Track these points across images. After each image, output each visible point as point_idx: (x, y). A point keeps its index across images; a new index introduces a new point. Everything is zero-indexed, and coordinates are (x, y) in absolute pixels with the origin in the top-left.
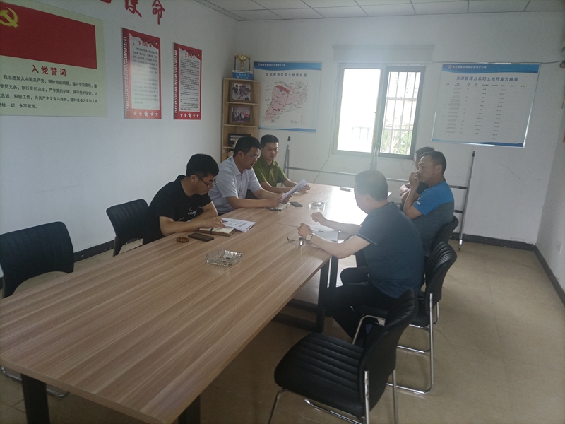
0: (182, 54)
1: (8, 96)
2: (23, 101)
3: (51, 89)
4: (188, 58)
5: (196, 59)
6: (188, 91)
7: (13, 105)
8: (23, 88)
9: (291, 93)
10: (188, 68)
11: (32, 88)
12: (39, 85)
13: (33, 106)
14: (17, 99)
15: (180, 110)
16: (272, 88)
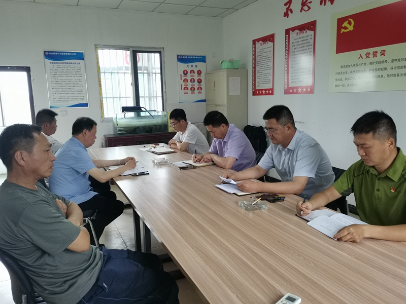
1: (341, 80)
3: (370, 70)
7: (343, 85)
8: (351, 72)
13: (356, 84)
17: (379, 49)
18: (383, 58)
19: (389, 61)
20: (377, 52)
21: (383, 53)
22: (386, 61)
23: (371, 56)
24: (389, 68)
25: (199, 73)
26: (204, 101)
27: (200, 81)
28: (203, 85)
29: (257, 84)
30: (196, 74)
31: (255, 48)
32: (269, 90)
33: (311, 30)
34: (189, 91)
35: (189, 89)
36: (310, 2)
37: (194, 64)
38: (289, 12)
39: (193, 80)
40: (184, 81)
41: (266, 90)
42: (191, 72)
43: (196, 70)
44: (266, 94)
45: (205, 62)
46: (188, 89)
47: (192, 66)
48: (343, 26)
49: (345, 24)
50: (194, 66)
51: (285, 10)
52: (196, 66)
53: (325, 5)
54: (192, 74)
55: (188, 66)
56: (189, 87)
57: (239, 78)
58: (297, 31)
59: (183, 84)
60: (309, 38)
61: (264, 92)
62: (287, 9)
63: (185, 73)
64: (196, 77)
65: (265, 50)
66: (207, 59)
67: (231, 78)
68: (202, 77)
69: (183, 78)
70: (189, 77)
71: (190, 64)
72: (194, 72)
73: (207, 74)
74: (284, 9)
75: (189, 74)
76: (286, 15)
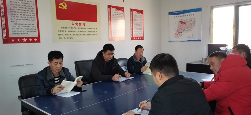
0: (134, 12)
1: (62, 35)
2: (68, 36)
3: (79, 31)
4: (137, 14)
5: (141, 14)
6: (137, 28)
7: (64, 38)
8: (68, 31)
9: (187, 24)
10: (137, 18)
11: (72, 31)
12: (74, 30)
13: (72, 38)
14: (66, 36)
15: (134, 36)
16: (178, 23)
17: (82, 22)
19: (87, 28)
20: (81, 23)
21: (84, 25)
22: (86, 28)
23: (78, 24)
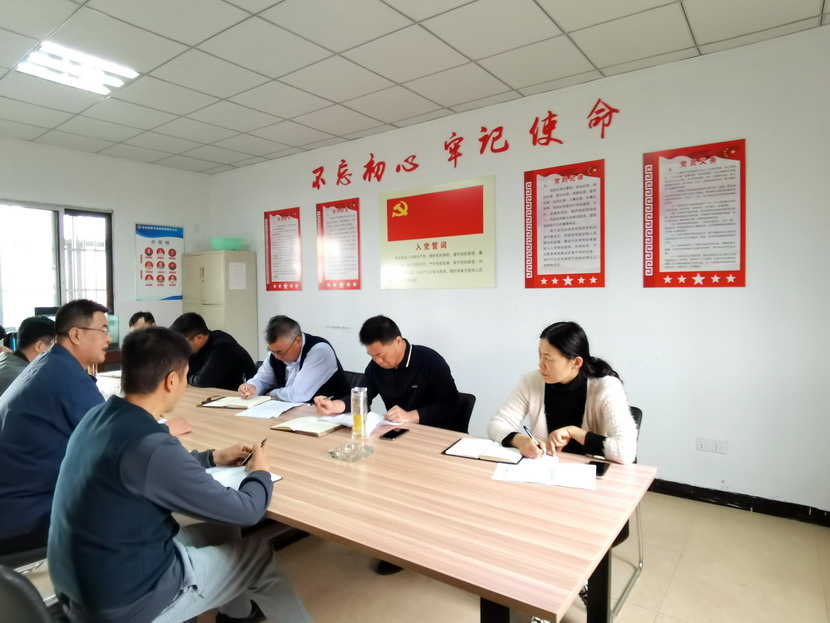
18: (443, 251)
24: (451, 263)
25: (172, 253)
26: (180, 298)
27: (173, 266)
28: (178, 272)
29: (273, 275)
30: (167, 255)
31: (269, 222)
32: (294, 283)
33: (353, 208)
34: (155, 282)
35: (155, 278)
36: (350, 175)
37: (164, 239)
38: (320, 183)
39: (161, 265)
40: (146, 264)
41: (288, 283)
42: (158, 252)
43: (167, 249)
44: (289, 289)
45: (182, 237)
46: (152, 278)
47: (160, 242)
48: (395, 208)
49: (397, 207)
50: (164, 243)
51: (315, 180)
52: (167, 243)
53: (369, 180)
54: (161, 255)
55: (153, 242)
56: (155, 275)
57: (244, 265)
58: (333, 208)
59: (144, 269)
60: (350, 218)
61: (285, 286)
62: (318, 178)
63: (149, 252)
64: (167, 260)
65: (286, 228)
66: (185, 233)
67: (232, 264)
68: (177, 260)
69: (145, 260)
70: (155, 259)
71: (157, 239)
72: (163, 252)
73: (185, 256)
74: (313, 178)
75: (155, 254)
76: (316, 185)
